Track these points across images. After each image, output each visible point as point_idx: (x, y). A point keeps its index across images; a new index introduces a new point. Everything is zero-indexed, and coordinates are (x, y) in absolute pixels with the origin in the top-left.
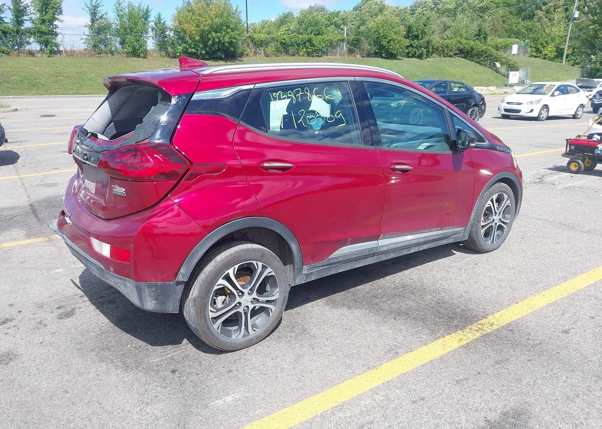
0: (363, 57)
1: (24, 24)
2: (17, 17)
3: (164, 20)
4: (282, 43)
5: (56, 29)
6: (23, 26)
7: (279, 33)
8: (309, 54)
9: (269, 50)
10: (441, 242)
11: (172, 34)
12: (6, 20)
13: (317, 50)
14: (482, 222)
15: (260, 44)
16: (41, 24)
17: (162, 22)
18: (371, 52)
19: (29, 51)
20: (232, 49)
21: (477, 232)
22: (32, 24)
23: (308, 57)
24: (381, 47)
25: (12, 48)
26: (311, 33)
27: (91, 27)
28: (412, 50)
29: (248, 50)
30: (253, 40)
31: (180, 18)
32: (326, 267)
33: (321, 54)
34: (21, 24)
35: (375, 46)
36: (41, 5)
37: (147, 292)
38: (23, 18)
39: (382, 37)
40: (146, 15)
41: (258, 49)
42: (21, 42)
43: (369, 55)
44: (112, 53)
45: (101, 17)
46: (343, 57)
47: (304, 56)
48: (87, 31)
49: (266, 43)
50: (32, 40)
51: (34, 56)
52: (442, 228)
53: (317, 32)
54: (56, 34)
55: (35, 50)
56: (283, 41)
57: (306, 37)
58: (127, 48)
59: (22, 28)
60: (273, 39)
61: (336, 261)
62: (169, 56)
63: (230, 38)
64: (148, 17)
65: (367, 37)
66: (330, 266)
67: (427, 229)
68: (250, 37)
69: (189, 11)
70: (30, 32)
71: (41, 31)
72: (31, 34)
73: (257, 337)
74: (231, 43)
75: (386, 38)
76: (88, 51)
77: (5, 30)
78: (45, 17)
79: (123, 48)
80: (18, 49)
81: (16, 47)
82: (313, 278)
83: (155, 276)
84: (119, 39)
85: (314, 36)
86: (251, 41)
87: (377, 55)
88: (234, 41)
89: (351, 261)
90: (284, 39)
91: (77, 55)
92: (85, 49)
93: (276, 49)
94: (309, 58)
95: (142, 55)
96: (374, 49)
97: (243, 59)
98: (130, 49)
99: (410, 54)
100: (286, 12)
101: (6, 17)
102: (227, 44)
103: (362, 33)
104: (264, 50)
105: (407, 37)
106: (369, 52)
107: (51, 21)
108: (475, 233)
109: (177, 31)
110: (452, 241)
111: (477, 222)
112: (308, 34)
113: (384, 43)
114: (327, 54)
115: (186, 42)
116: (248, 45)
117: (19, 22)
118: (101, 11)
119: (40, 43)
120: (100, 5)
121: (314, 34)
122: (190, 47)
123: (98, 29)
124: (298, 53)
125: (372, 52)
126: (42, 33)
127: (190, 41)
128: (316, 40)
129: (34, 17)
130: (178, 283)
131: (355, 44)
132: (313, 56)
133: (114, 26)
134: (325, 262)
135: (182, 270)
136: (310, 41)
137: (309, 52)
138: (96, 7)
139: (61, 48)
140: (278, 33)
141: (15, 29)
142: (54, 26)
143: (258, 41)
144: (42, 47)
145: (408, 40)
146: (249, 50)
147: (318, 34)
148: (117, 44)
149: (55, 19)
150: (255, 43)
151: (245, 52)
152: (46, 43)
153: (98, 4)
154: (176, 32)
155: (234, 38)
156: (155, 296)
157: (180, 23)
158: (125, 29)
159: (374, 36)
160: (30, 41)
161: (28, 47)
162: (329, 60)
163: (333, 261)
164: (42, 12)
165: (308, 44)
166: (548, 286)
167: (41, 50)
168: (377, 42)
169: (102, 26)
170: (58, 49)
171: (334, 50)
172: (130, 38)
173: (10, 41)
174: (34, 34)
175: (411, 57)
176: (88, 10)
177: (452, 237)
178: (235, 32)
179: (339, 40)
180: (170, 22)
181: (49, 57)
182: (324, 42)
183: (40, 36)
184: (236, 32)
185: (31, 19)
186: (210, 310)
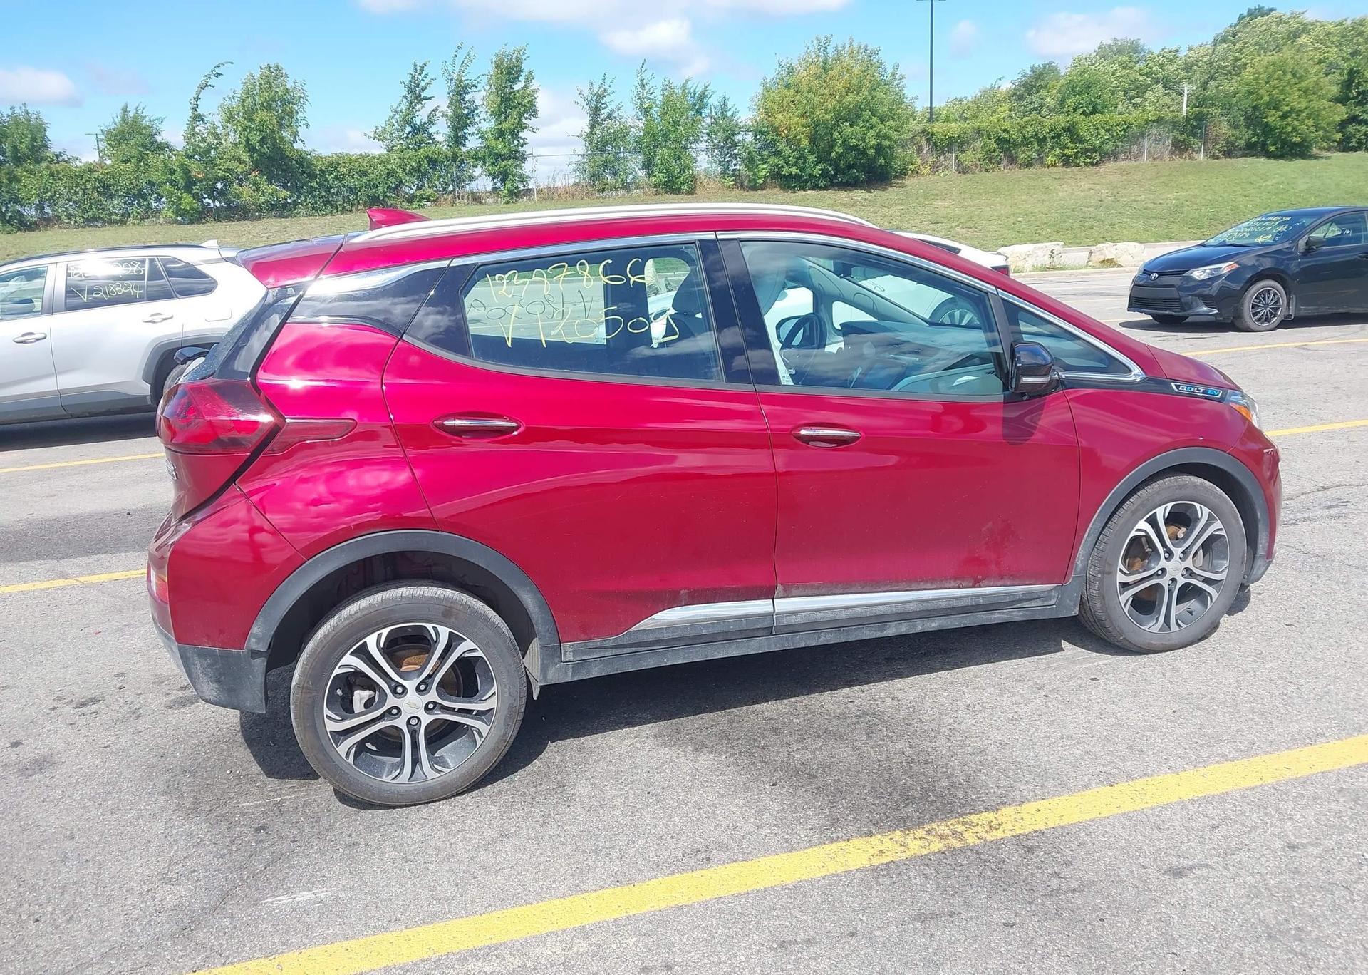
0: (1215, 157)
1: (467, 143)
2: (455, 129)
3: (733, 110)
4: (1000, 140)
5: (522, 146)
6: (464, 145)
7: (994, 119)
8: (1067, 161)
9: (969, 157)
10: (985, 617)
11: (749, 138)
12: (439, 138)
13: (1088, 150)
14: (1119, 572)
15: (945, 146)
16: (497, 139)
17: (729, 114)
18: (1237, 144)
19: (472, 193)
20: (882, 161)
21: (1104, 597)
22: (480, 140)
23: (1065, 169)
24: (1267, 130)
25: (444, 189)
26: (1075, 110)
27: (589, 138)
28: (1356, 129)
29: (919, 161)
30: (929, 136)
31: (770, 103)
32: (628, 650)
33: (1099, 158)
34: (461, 143)
35: (1248, 128)
36: (498, 103)
37: (199, 666)
38: (466, 131)
39: (1268, 105)
40: (700, 103)
41: (942, 158)
42: (458, 178)
43: (1228, 154)
44: (626, 187)
45: (609, 116)
46: (1156, 163)
47: (1054, 165)
48: (581, 148)
49: (962, 143)
50: (477, 171)
51: (481, 203)
52: (979, 581)
53: (1090, 108)
54: (523, 158)
55: (483, 190)
56: (1004, 135)
57: (1062, 120)
58: (655, 176)
59: (464, 149)
60: (979, 132)
61: (651, 638)
62: (742, 185)
63: (878, 136)
64: (703, 106)
65: (1227, 107)
66: (639, 649)
67: (926, 581)
68: (923, 131)
69: (788, 86)
70: (477, 157)
71: (497, 154)
72: (477, 159)
73: (444, 785)
74: (879, 148)
75: (1276, 108)
76: (580, 187)
77: (433, 156)
78: (505, 125)
79: (648, 175)
80: (454, 190)
81: (451, 187)
82: (595, 673)
83: (208, 636)
84: (640, 158)
85: (1083, 117)
86: (927, 140)
87: (1252, 149)
88: (886, 143)
89: (702, 641)
90: (1005, 130)
91: (560, 196)
92: (576, 184)
93: (986, 153)
94: (1068, 170)
95: (685, 187)
96: (1246, 135)
97: (906, 182)
98: (662, 177)
99: (1354, 140)
100: (1039, 63)
101: (438, 133)
102: (871, 152)
103: (1212, 99)
104: (957, 157)
105: (1342, 100)
106: (1232, 144)
107: (514, 133)
108: (1098, 601)
109: (760, 132)
110: (1020, 616)
111: (1103, 573)
112: (1068, 115)
113: (1272, 118)
114: (1114, 156)
115: (778, 153)
116: (920, 150)
117: (458, 140)
118: (611, 102)
119: (493, 176)
120: (609, 91)
121: (1083, 113)
122: (787, 164)
123: (602, 141)
124: (1041, 161)
125: (1241, 143)
126: (498, 157)
127: (787, 151)
128: (1088, 127)
129: (484, 126)
130: (255, 654)
131: (1194, 127)
132: (1078, 165)
133: (633, 132)
134: (622, 638)
135: (256, 629)
136: (1071, 130)
137: (1069, 156)
138: (600, 96)
139: (531, 185)
140: (991, 118)
141: (450, 154)
142: (521, 141)
143: (942, 140)
144: (495, 184)
145: (1341, 108)
146: (923, 160)
147: (1093, 113)
148: (637, 169)
149: (523, 127)
150: (935, 144)
151: (911, 167)
152: (504, 176)
153: (605, 90)
154: (758, 132)
155: (886, 137)
156: (214, 674)
157: (767, 114)
158: (654, 137)
159: (1247, 104)
160: (476, 174)
161: (472, 186)
162: (1118, 172)
163: (645, 638)
164: (500, 116)
165: (1065, 138)
166: (1246, 752)
167: (495, 189)
168: (1253, 118)
169: (610, 134)
170: (524, 186)
171: (1135, 148)
172: (663, 154)
173: (440, 176)
174: (484, 159)
175: (1354, 149)
176: (584, 104)
177: (1019, 606)
178: (887, 124)
179: (1147, 122)
180: (745, 114)
181: (507, 203)
182: (1108, 131)
183: (493, 164)
184: (892, 122)
185: (479, 130)
186: (327, 716)
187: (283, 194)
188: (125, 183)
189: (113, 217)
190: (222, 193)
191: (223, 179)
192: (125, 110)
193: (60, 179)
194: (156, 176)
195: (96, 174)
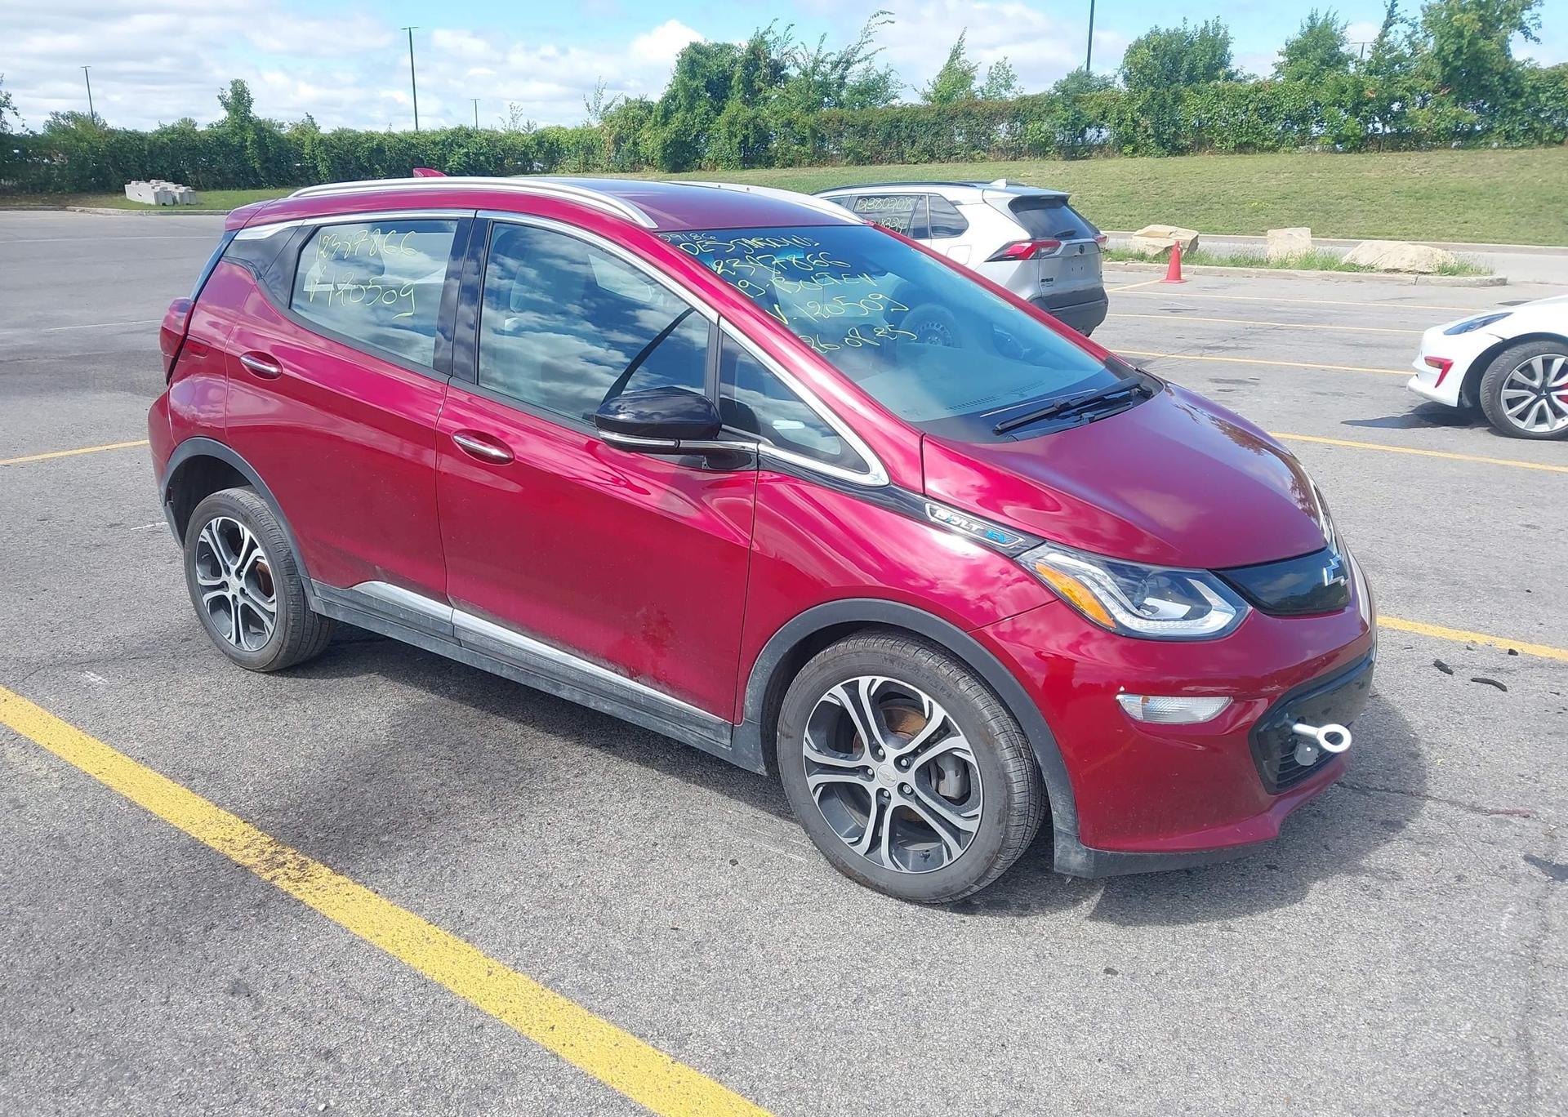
10: (658, 724)
52: (635, 675)
67: (580, 650)
110: (696, 742)
134: (347, 593)
163: (362, 601)
177: (691, 728)
187: (1471, 115)
188: (1288, 105)
189: (1266, 143)
190: (1397, 117)
191: (1401, 99)
192: (1311, 18)
193: (1223, 100)
194: (1324, 96)
195: (1260, 95)
